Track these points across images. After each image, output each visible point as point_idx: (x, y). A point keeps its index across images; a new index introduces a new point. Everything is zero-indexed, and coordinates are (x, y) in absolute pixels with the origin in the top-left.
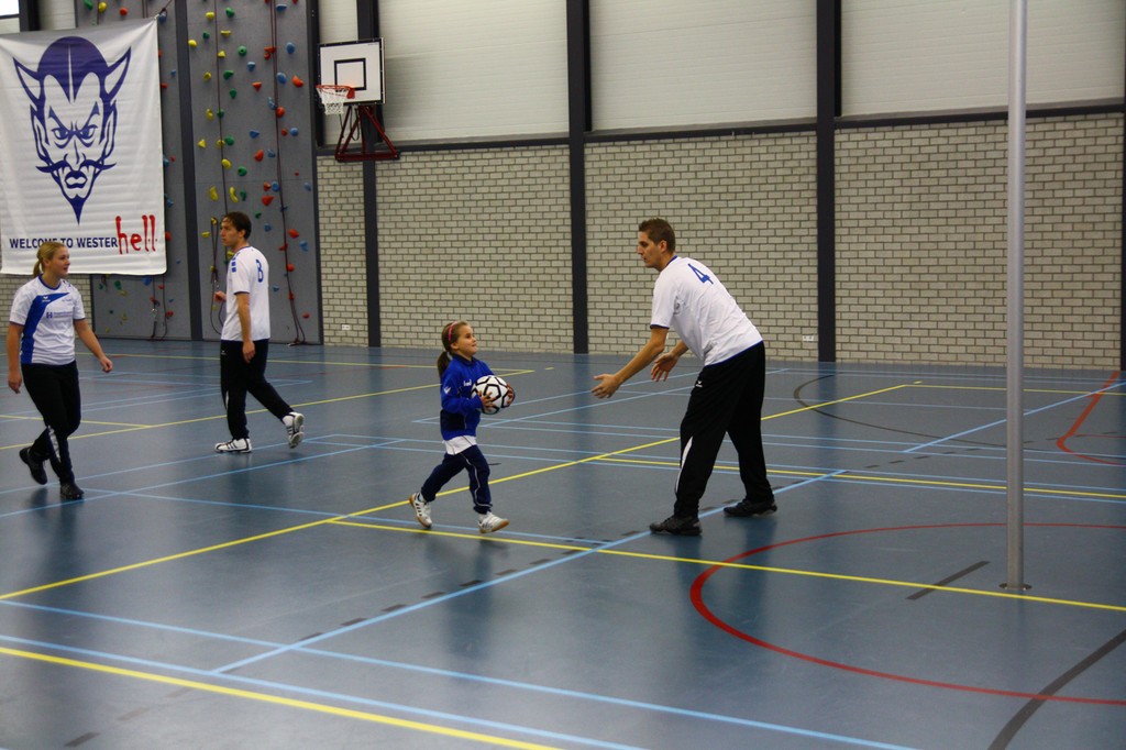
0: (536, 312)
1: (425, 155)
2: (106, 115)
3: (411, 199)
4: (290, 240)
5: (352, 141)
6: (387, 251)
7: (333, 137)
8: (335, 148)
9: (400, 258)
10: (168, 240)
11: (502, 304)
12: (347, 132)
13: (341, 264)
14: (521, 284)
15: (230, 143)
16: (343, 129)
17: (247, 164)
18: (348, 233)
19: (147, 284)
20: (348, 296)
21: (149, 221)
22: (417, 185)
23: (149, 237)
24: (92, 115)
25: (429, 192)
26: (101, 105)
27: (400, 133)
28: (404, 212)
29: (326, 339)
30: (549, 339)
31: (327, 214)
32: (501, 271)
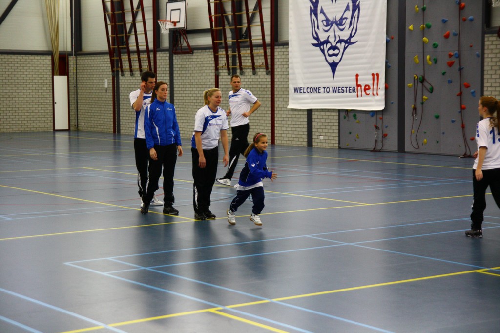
2: (354, 11)
4: (465, 90)
7: (497, 22)
8: (498, 29)
10: (386, 88)
15: (429, 27)
17: (439, 40)
19: (372, 116)
21: (376, 77)
23: (375, 87)
24: (345, 11)
26: (351, 5)
31: (490, 72)
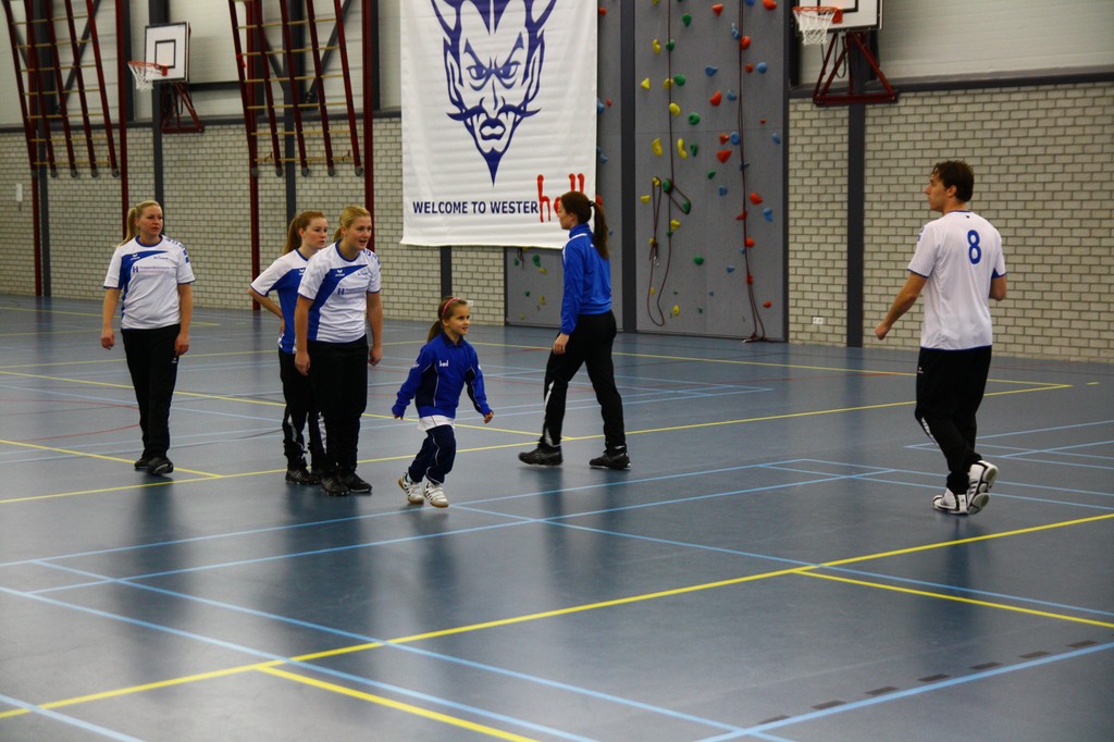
0: (1076, 306)
1: (932, 96)
2: (532, 49)
3: (910, 154)
4: (752, 208)
5: (835, 79)
6: (876, 223)
7: (811, 74)
8: (814, 88)
9: (893, 231)
11: (1029, 295)
12: (830, 68)
13: (815, 239)
14: (1056, 269)
15: (680, 83)
16: (825, 63)
17: (700, 110)
18: (825, 198)
20: (822, 280)
21: (577, 181)
22: (919, 137)
24: (514, 49)
25: (935, 145)
26: (526, 37)
27: (902, 66)
28: (900, 172)
29: (792, 336)
30: (1093, 343)
31: (799, 174)
32: (1029, 250)
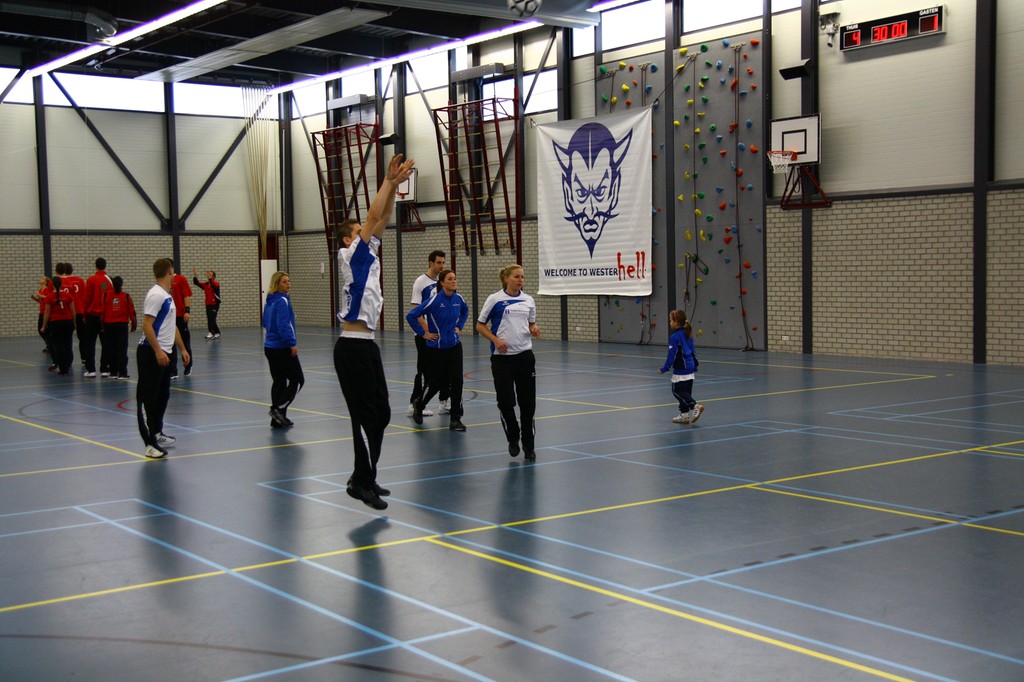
0: (941, 328)
1: (852, 203)
2: (613, 179)
3: (840, 238)
4: (744, 270)
5: (794, 194)
6: (820, 279)
7: (779, 191)
8: (780, 199)
9: (829, 284)
10: (653, 270)
11: (912, 322)
12: (790, 186)
13: (783, 289)
14: (929, 306)
15: (701, 197)
16: (788, 184)
17: (714, 213)
18: (789, 265)
19: (638, 302)
20: (787, 313)
21: (641, 256)
22: (845, 227)
23: (641, 268)
24: (603, 179)
25: (855, 232)
26: (610, 171)
27: (833, 186)
28: (834, 248)
29: (769, 347)
30: (952, 351)
31: (773, 250)
